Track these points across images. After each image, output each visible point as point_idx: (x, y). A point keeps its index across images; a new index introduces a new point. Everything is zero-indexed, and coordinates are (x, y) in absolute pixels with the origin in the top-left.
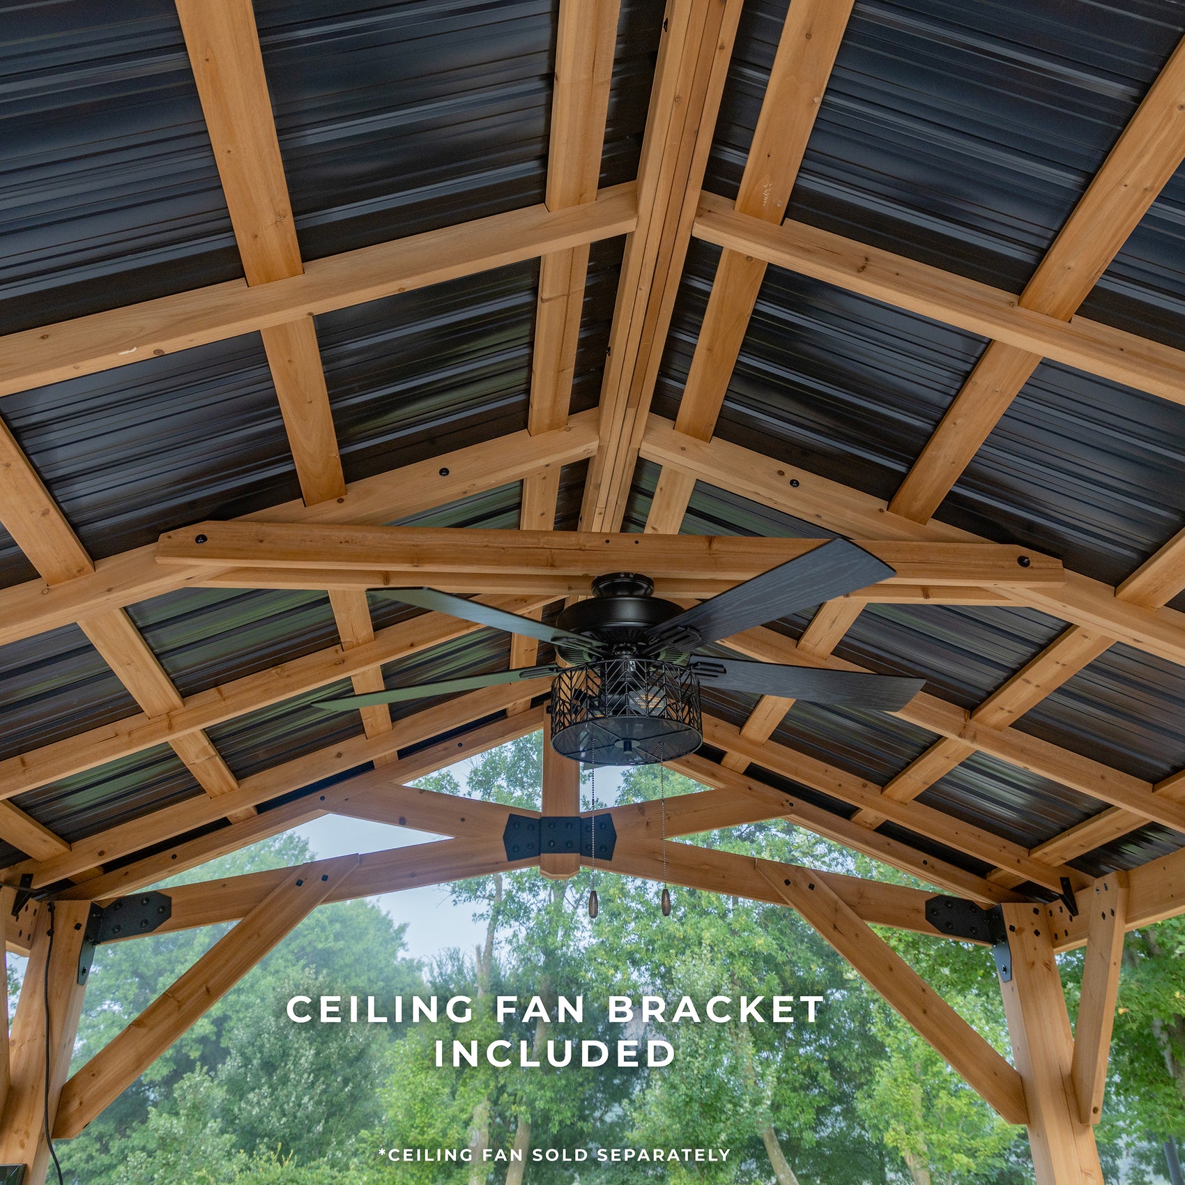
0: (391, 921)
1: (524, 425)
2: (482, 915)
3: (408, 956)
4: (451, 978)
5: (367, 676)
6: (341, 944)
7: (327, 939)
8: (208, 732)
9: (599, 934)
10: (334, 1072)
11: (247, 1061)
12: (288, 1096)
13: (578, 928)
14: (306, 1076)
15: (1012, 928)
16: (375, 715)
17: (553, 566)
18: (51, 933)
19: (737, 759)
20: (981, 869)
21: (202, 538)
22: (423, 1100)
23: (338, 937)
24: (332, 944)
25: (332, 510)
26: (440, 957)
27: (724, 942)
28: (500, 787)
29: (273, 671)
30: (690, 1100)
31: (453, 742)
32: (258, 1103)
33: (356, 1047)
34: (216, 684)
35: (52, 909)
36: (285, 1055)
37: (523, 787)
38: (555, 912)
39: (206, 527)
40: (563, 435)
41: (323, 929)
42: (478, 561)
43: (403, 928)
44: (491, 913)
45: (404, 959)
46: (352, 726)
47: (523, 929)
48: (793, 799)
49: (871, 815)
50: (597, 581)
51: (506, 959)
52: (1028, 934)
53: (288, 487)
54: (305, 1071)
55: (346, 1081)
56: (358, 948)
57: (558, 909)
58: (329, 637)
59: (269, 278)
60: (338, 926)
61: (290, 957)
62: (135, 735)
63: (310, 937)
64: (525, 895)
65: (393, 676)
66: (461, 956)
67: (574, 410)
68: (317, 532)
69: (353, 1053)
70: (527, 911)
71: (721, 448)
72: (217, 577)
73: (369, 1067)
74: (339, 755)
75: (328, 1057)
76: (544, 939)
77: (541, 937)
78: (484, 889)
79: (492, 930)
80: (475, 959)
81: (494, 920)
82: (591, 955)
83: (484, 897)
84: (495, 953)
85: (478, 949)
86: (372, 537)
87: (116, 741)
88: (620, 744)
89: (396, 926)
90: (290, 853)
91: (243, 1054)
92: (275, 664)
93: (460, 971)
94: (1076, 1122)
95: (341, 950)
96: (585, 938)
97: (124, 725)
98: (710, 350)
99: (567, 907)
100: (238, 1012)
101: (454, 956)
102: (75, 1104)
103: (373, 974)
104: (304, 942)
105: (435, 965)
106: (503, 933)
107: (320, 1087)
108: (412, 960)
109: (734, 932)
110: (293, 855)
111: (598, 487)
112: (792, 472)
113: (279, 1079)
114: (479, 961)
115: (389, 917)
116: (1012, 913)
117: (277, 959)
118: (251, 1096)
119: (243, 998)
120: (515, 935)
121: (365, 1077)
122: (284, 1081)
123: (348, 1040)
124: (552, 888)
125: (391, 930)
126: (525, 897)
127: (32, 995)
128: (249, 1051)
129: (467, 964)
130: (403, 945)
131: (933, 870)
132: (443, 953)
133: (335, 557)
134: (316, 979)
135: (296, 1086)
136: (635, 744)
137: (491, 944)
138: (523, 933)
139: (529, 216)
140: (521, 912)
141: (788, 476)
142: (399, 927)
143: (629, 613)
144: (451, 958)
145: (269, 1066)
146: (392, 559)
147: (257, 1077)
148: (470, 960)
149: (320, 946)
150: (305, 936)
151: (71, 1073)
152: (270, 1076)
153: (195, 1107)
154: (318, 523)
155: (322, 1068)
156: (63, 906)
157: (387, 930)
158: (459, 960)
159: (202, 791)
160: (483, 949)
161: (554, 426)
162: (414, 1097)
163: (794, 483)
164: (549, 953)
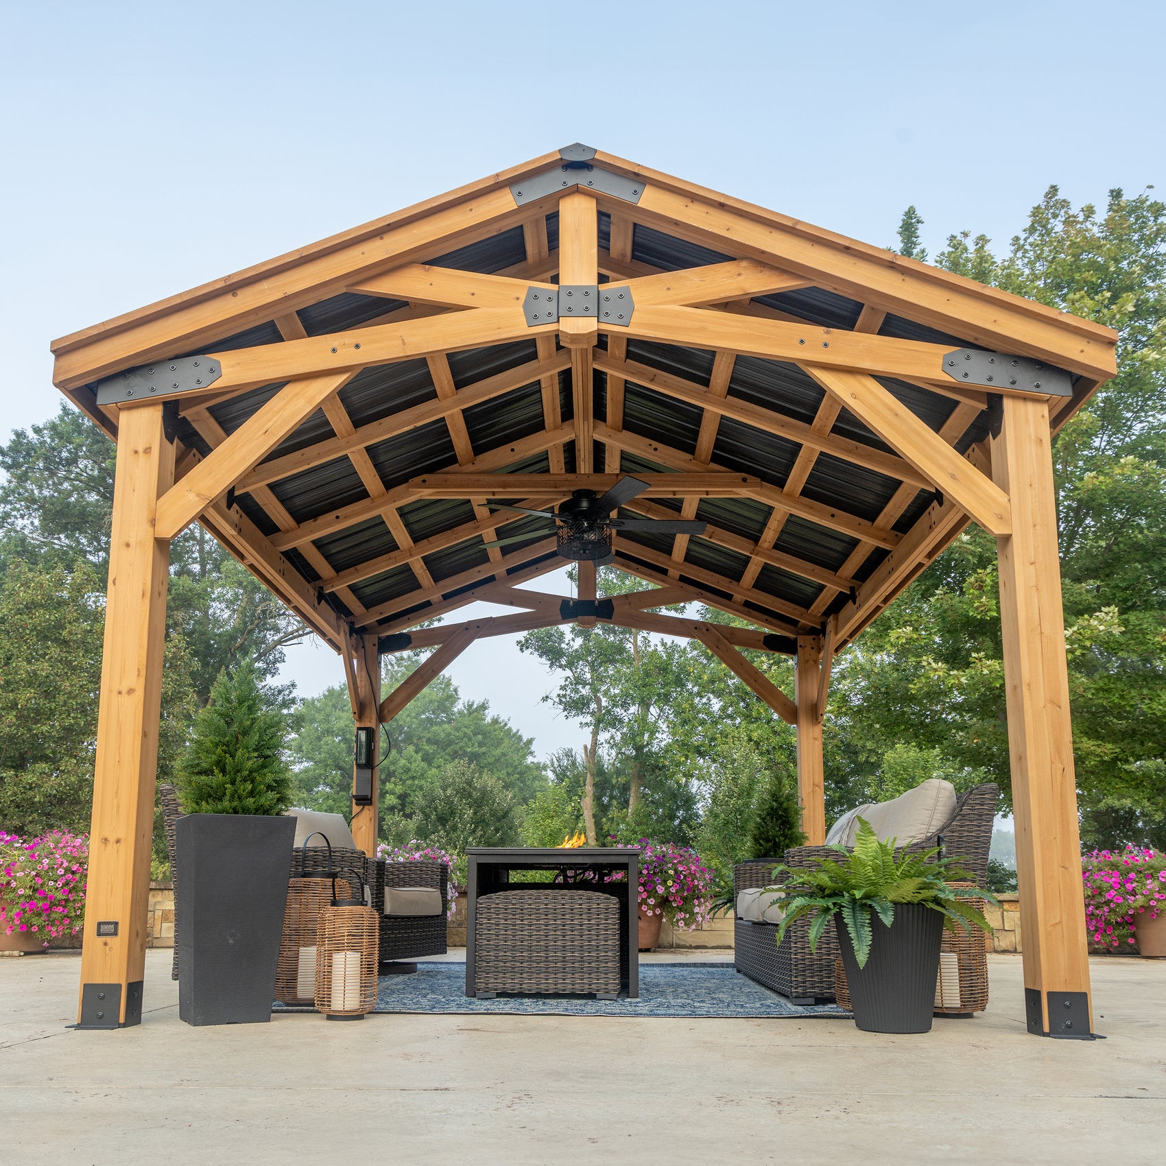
0: (520, 736)
1: (543, 428)
2: (587, 723)
3: (535, 760)
4: (567, 768)
5: (489, 534)
6: (484, 749)
7: (473, 745)
8: (423, 558)
9: (674, 734)
10: (487, 825)
11: (427, 816)
12: (458, 837)
13: (659, 732)
14: (469, 825)
15: (801, 646)
16: (494, 553)
17: (555, 487)
18: (364, 647)
19: (674, 573)
20: (794, 623)
21: (424, 481)
22: (550, 834)
23: (481, 745)
24: (477, 749)
25: (471, 468)
26: (558, 753)
27: (768, 739)
28: (597, 634)
29: (449, 532)
30: (726, 823)
31: (533, 568)
32: (438, 841)
33: (502, 810)
34: (426, 537)
35: (362, 638)
36: (453, 813)
37: (615, 634)
38: (643, 719)
39: (424, 477)
40: (560, 432)
41: (470, 739)
42: (528, 487)
43: (530, 741)
44: (593, 722)
45: (533, 763)
46: (484, 558)
47: (618, 733)
48: (703, 592)
49: (738, 597)
50: (574, 493)
51: (607, 755)
52: (808, 649)
53: (453, 460)
54: (468, 823)
55: (497, 830)
56: (498, 752)
57: (644, 719)
58: (471, 517)
59: (446, 397)
60: (480, 737)
61: (447, 757)
62: (398, 558)
63: (460, 744)
64: (618, 710)
65: (500, 534)
66: (574, 754)
67: (563, 421)
68: (467, 477)
69: (500, 814)
70: (621, 721)
71: (626, 434)
72: (430, 495)
73: (512, 822)
74: (479, 571)
75: (483, 815)
76: (633, 739)
77: (632, 738)
78: (588, 708)
79: (595, 734)
80: (583, 755)
81: (597, 726)
82: (667, 749)
83: (588, 713)
84: (600, 752)
85: (586, 747)
86: (486, 478)
87: (390, 561)
88: (582, 552)
89: (525, 740)
90: (438, 687)
91: (423, 813)
92: (450, 528)
93: (574, 763)
94: (814, 721)
95: (484, 753)
96: (664, 738)
97: (392, 554)
98: (612, 400)
99: (651, 719)
100: (414, 791)
101: (569, 754)
102: (386, 711)
103: (510, 770)
104: (457, 747)
105: (555, 760)
106: (603, 736)
107: (479, 833)
108: (539, 763)
109: (775, 733)
110: (441, 688)
111: (579, 450)
112: (655, 444)
113: (451, 828)
114: (586, 755)
115: (519, 733)
116: (802, 640)
117: (438, 758)
118: (433, 836)
119: (416, 782)
120: (612, 737)
121: (510, 829)
122: (454, 828)
123: (496, 805)
124: (639, 704)
125: (522, 743)
126: (619, 711)
127: (361, 670)
128: (427, 810)
129: (579, 760)
130: (531, 753)
131: (770, 623)
132: (560, 752)
133: (474, 486)
134: (469, 767)
135: (463, 832)
136: (587, 552)
137: (595, 743)
138: (618, 737)
139: (532, 364)
140: (615, 722)
141: (653, 446)
142: (527, 740)
143: (585, 504)
144: (567, 755)
145: (442, 820)
146: (495, 487)
147: (434, 825)
148: (580, 757)
149: (469, 750)
150: (457, 744)
151: (382, 701)
152: (444, 825)
153: (397, 835)
154: (466, 473)
155: (479, 822)
156: (366, 637)
157: (518, 743)
158: (572, 757)
159: (421, 587)
160: (589, 747)
161: (556, 428)
162: (544, 833)
163: (656, 449)
164: (639, 748)
